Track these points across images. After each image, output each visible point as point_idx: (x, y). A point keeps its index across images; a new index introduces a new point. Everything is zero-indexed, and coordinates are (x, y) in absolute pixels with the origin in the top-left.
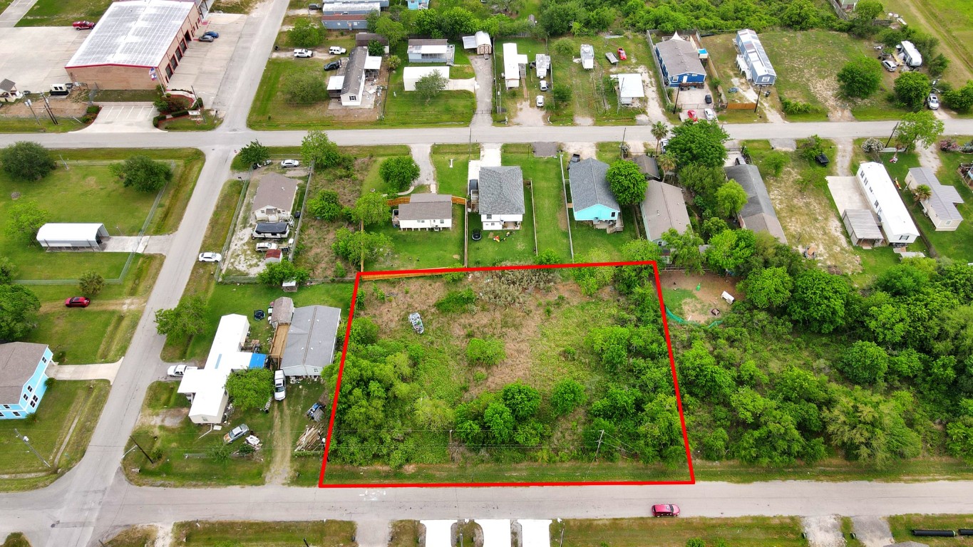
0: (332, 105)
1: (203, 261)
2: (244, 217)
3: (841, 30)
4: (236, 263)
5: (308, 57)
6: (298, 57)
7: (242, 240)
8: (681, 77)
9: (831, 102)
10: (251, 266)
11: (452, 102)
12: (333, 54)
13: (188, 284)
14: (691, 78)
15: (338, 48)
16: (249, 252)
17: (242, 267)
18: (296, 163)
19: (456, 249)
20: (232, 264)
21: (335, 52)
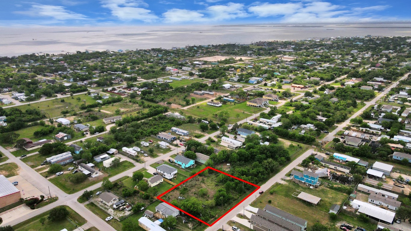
0: (90, 179)
1: (108, 220)
2: (104, 208)
3: (188, 123)
4: (119, 216)
5: (62, 174)
6: (58, 175)
7: (112, 211)
8: (171, 139)
9: (202, 133)
10: (124, 214)
11: (124, 164)
12: (70, 170)
13: (112, 226)
14: (173, 138)
15: (71, 168)
16: (118, 212)
17: (121, 215)
18: (101, 192)
19: (169, 185)
20: (117, 216)
21: (71, 169)
